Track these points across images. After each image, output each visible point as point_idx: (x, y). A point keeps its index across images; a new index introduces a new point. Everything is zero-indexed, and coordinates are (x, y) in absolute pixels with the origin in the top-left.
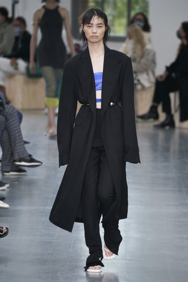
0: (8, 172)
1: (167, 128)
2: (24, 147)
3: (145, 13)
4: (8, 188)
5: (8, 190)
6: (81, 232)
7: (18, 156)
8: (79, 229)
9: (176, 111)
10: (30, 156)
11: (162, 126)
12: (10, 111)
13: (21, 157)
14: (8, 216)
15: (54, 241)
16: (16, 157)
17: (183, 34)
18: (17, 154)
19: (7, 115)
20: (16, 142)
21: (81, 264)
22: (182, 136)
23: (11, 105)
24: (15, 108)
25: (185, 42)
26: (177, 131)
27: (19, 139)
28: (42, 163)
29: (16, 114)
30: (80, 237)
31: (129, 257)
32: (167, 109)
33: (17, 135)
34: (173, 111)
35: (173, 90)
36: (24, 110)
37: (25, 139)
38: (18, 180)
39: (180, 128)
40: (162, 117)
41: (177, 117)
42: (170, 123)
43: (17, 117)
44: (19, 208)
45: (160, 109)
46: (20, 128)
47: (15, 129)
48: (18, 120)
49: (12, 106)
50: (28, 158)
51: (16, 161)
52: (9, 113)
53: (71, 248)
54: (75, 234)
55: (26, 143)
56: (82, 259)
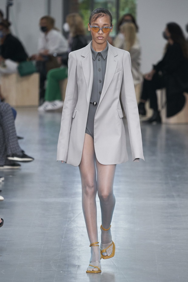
0: (2, 166)
1: (154, 123)
2: (17, 143)
3: (133, 14)
4: (3, 181)
5: (3, 183)
6: (73, 223)
7: (11, 151)
8: (70, 220)
9: (163, 107)
10: (23, 152)
11: (150, 121)
12: (5, 108)
13: (13, 152)
14: (3, 208)
15: (47, 231)
16: (10, 153)
17: (168, 35)
18: (10, 150)
19: (2, 112)
20: (10, 138)
21: (73, 254)
22: (168, 131)
23: (6, 102)
24: (9, 106)
25: (171, 42)
26: (164, 127)
27: (13, 135)
28: (33, 159)
29: (11, 111)
30: (71, 228)
31: (118, 247)
32: (154, 106)
33: (11, 131)
34: (160, 107)
35: (160, 88)
36: (18, 107)
37: (18, 134)
38: (12, 173)
39: (166, 124)
40: (150, 113)
41: (163, 113)
42: (157, 119)
43: (12, 114)
44: (13, 200)
45: (147, 105)
46: (14, 125)
47: (9, 126)
48: (12, 117)
49: (7, 104)
50: (21, 154)
51: (9, 156)
52: (4, 110)
53: (63, 238)
54: (66, 225)
55: (19, 138)
56: (74, 248)
